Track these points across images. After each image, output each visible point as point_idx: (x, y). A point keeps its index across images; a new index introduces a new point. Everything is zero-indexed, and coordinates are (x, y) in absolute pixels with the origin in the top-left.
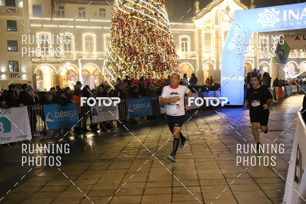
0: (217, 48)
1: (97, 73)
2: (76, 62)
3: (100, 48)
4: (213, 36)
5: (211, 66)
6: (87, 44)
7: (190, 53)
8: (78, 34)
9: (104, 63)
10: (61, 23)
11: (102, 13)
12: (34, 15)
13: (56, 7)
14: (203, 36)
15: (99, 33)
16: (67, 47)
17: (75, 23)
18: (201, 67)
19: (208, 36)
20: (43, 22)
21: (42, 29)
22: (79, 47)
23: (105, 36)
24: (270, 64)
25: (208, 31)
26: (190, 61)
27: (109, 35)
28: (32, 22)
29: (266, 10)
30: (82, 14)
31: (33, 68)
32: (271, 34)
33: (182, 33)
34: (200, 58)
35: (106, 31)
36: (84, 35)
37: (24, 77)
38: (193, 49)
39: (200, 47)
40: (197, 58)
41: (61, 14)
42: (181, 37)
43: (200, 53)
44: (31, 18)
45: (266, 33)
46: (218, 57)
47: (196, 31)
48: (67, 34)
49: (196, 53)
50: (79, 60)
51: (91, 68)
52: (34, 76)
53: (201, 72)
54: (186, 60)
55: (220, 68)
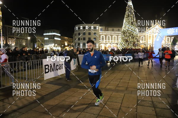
0: (153, 40)
1: (116, 47)
2: (111, 44)
3: (118, 40)
4: (152, 37)
5: (150, 45)
6: (114, 39)
7: (144, 41)
8: (112, 36)
9: (119, 44)
10: (107, 33)
11: (119, 30)
12: (101, 31)
13: (106, 29)
14: (148, 37)
15: (118, 36)
16: (109, 39)
17: (111, 33)
18: (147, 46)
19: (150, 37)
20: (103, 33)
21: (102, 35)
22: (112, 39)
23: (119, 36)
24: (170, 45)
25: (150, 35)
26: (144, 44)
27: (121, 36)
28: (100, 33)
29: (170, 29)
30: (113, 30)
31: (100, 45)
32: (171, 36)
33: (142, 36)
34: (147, 43)
35: (120, 35)
36: (113, 36)
37: (97, 47)
38: (145, 40)
39: (147, 40)
40: (146, 43)
41: (108, 31)
42: (141, 37)
43: (147, 41)
44: (100, 32)
45: (169, 36)
46: (153, 43)
47: (146, 35)
48: (109, 36)
49: (146, 41)
50: (112, 43)
51: (115, 45)
52: (100, 47)
53: (147, 47)
54: (143, 44)
55: (153, 46)
